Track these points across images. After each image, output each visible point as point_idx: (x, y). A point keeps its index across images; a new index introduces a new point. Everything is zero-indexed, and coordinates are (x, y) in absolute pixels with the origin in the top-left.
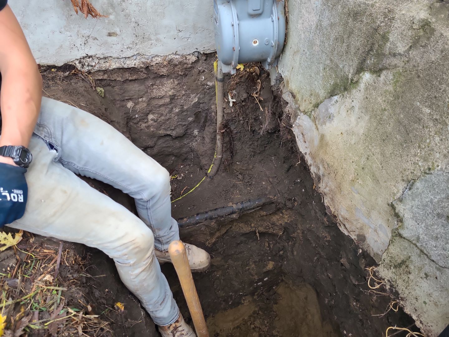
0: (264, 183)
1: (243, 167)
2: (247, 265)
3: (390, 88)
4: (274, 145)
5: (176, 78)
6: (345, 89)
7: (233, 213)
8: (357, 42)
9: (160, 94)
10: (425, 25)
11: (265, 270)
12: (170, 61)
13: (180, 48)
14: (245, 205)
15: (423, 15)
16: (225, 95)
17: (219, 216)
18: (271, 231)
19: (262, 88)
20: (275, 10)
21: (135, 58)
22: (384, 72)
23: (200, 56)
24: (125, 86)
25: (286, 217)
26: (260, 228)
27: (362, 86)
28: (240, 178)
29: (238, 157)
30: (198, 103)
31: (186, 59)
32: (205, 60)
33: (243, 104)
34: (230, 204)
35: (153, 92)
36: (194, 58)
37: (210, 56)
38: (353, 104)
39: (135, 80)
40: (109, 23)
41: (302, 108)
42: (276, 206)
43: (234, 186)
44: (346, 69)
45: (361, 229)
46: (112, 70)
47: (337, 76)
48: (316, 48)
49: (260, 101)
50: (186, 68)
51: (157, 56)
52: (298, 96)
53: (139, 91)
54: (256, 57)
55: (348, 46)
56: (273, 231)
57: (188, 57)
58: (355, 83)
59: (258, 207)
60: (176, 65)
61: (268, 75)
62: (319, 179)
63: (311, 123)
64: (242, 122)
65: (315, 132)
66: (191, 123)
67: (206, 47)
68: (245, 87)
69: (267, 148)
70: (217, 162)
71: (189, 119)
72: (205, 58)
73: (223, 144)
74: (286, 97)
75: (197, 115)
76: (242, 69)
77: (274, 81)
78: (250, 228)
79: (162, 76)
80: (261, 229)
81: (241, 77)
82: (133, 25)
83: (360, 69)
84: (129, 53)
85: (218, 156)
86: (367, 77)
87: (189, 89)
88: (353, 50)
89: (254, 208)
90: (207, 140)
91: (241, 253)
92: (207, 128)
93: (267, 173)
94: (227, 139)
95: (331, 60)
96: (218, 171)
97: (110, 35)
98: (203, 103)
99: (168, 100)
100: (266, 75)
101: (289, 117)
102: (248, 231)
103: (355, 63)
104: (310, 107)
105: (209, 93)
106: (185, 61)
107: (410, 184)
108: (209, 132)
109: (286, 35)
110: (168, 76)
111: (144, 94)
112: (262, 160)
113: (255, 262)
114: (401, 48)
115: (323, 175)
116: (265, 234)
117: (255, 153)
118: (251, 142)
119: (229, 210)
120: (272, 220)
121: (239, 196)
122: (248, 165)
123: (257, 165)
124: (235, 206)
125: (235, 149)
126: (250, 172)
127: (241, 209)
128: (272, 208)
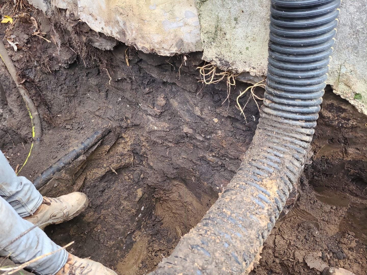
0: (93, 121)
1: (66, 117)
2: (120, 205)
7: (78, 156)
11: (137, 200)
14: (86, 143)
17: (66, 164)
18: (123, 163)
19: (39, 24)
25: (128, 139)
26: (112, 165)
28: (69, 127)
29: (55, 108)
34: (71, 149)
43: (68, 137)
49: (44, 36)
56: (125, 161)
59: (99, 141)
64: (38, 68)
69: (78, 88)
70: (37, 121)
76: (11, 21)
78: (104, 170)
80: (114, 165)
85: (33, 115)
89: (96, 143)
90: (16, 110)
92: (9, 100)
93: (91, 109)
94: (33, 91)
96: (42, 130)
102: (104, 173)
108: (12, 100)
112: (80, 102)
113: (125, 199)
115: (124, 24)
116: (120, 168)
117: (70, 98)
118: (60, 87)
119: (73, 155)
120: (118, 152)
121: (77, 141)
122: (70, 113)
123: (78, 109)
124: (76, 148)
125: (48, 101)
126: (76, 119)
127: (84, 148)
128: (112, 137)
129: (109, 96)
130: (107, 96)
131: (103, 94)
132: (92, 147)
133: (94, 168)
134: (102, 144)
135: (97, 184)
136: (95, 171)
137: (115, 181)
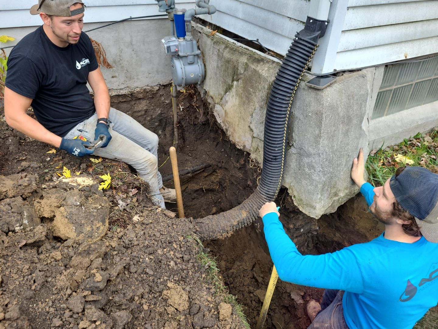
0: (204, 156)
1: (191, 148)
2: (200, 212)
3: (242, 85)
4: (207, 132)
5: (148, 99)
6: (230, 89)
7: (188, 173)
8: (230, 71)
9: (139, 109)
10: (246, 64)
12: (145, 90)
13: (150, 83)
14: (195, 168)
15: (246, 61)
16: (178, 105)
18: (212, 187)
19: (197, 100)
20: (199, 61)
21: (125, 89)
22: (240, 80)
23: (160, 87)
24: (119, 105)
25: (219, 175)
26: (205, 186)
27: (234, 86)
28: (190, 155)
29: (187, 142)
30: (161, 114)
31: (153, 88)
32: (164, 89)
33: (188, 109)
34: (186, 168)
35: (134, 108)
36: (157, 88)
37: (167, 86)
38: (233, 94)
39: (125, 101)
40: (113, 71)
41: (216, 102)
42: (213, 168)
43: (187, 160)
44: (229, 81)
45: (244, 143)
46: (113, 96)
47: (226, 85)
48: (218, 75)
49: (197, 107)
50: (153, 94)
51: (137, 87)
52: (214, 97)
53: (127, 108)
54: (193, 82)
55: (228, 73)
57: (154, 87)
58: (232, 86)
59: (202, 169)
60: (148, 92)
61: (199, 93)
62: (227, 130)
63: (221, 108)
64: (188, 120)
65: (223, 111)
66: (157, 126)
67: (165, 82)
68: (188, 100)
69: (203, 135)
71: (156, 124)
72: (163, 87)
73: (178, 134)
74: (209, 100)
75: (160, 121)
76: (185, 92)
77: (203, 94)
78: (199, 186)
79: (140, 99)
81: (185, 96)
82: (125, 71)
83: (233, 81)
84: (122, 87)
86: (235, 83)
87: (155, 105)
88: (229, 74)
89: (200, 170)
90: (168, 135)
91: (195, 205)
92: (167, 129)
93: (206, 149)
94: (180, 131)
95: (223, 79)
97: (113, 77)
98: (163, 114)
99: (143, 112)
100: (198, 93)
101: (211, 109)
102: (198, 189)
103: (231, 78)
104: (219, 100)
105: (166, 108)
106: (153, 90)
107: (252, 115)
108: (168, 130)
109: (205, 72)
110: (143, 99)
111: (130, 110)
112: (202, 143)
113: (204, 210)
114: (242, 72)
115: (228, 128)
116: (208, 190)
117: (197, 139)
118: (194, 132)
119: (186, 171)
120: (211, 179)
121: (191, 165)
122: (194, 147)
123: (199, 146)
124: (189, 169)
125: (185, 137)
126: (195, 151)
127: (193, 170)
128: (210, 170)
129: (218, 146)
130: (217, 145)
131: (215, 143)
132: (197, 171)
133: (194, 183)
134: (203, 171)
135: (192, 193)
136: (194, 185)
137: (203, 196)
